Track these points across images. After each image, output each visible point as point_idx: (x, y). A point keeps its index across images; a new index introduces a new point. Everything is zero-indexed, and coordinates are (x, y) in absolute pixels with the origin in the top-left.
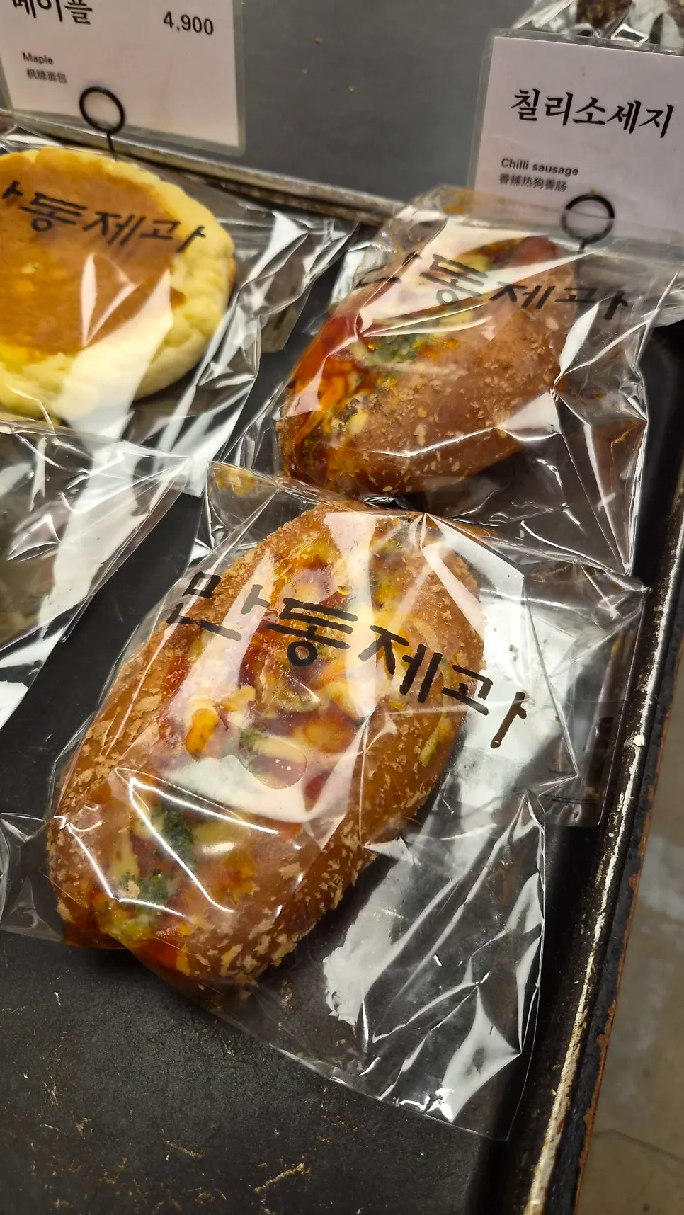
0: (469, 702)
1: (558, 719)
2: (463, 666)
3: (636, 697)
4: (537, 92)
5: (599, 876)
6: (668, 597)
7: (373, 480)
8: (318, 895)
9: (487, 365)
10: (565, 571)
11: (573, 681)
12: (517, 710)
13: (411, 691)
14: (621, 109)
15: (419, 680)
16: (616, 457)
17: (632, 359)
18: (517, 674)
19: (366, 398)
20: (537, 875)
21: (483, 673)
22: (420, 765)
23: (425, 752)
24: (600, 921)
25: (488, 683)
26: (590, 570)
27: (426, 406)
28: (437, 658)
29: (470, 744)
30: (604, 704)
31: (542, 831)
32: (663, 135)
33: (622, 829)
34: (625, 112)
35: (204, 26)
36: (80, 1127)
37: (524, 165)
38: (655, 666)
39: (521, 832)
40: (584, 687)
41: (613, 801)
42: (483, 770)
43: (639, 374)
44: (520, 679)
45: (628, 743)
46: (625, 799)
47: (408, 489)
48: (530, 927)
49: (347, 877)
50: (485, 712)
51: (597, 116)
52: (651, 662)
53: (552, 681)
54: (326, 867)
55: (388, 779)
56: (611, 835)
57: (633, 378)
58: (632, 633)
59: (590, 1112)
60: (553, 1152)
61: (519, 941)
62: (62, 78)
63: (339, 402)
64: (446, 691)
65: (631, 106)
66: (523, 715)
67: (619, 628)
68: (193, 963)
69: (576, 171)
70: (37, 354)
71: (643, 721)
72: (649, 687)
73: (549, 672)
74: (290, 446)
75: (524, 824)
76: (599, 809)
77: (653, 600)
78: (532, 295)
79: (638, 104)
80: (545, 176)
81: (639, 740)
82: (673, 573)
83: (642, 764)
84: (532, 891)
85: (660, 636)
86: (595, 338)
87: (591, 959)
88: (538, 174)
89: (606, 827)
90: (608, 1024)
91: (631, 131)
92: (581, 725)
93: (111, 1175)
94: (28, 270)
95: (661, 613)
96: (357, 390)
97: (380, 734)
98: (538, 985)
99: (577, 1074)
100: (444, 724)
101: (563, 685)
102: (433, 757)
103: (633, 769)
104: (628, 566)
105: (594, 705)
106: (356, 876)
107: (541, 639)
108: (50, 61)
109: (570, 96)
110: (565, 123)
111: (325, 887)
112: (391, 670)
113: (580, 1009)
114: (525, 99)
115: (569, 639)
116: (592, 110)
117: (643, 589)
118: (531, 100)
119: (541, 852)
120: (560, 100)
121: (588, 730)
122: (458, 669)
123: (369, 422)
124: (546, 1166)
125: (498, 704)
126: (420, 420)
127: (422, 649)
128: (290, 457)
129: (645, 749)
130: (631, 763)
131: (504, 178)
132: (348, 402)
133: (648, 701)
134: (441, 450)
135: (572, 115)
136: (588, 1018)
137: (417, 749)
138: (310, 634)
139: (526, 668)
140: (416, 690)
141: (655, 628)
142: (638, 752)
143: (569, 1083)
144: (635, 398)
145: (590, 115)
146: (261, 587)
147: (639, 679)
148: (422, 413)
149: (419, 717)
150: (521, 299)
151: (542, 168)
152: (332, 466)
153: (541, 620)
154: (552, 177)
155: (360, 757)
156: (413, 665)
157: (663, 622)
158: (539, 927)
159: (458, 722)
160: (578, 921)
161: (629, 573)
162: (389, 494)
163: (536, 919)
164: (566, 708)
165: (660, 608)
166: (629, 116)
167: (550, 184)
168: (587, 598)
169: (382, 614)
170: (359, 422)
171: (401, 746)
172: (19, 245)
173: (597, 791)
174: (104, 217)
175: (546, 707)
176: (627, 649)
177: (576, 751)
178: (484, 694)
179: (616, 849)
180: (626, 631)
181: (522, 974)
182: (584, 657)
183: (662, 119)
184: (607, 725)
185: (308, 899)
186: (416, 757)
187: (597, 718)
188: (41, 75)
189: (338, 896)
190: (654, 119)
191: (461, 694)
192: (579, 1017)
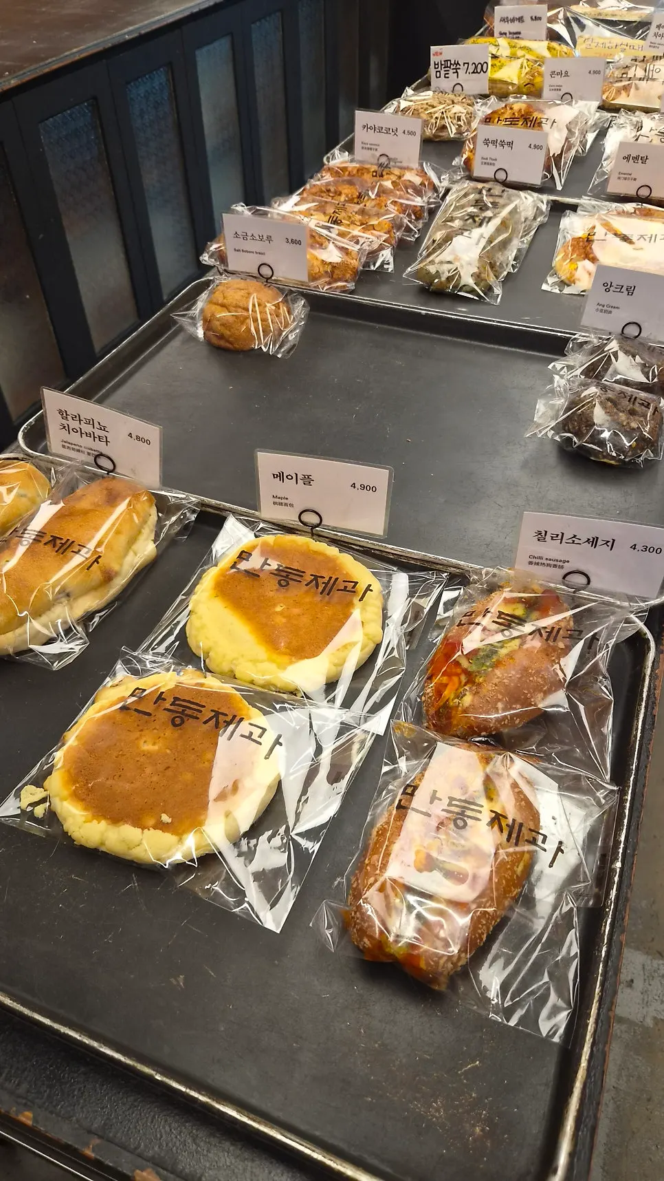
0: (536, 845)
1: (579, 854)
2: (532, 828)
3: (617, 843)
4: (546, 532)
5: (603, 928)
6: (630, 792)
7: (476, 730)
8: (477, 935)
9: (530, 671)
10: (577, 778)
11: (586, 834)
12: (559, 850)
13: (511, 840)
14: (589, 539)
15: (514, 835)
16: (598, 721)
17: (603, 668)
18: (558, 831)
19: (470, 688)
20: (574, 930)
21: (541, 831)
22: (517, 876)
23: (519, 869)
24: (604, 949)
25: (545, 837)
26: (588, 778)
27: (501, 693)
28: (521, 825)
29: (537, 868)
30: (600, 847)
31: (575, 909)
32: (611, 549)
33: (612, 907)
34: (591, 540)
35: (374, 489)
36: (377, 1045)
37: (541, 558)
38: (625, 827)
39: (565, 909)
40: (591, 837)
41: (608, 894)
42: (544, 880)
43: (607, 675)
44: (559, 834)
45: (613, 866)
46: (613, 893)
47: (494, 733)
48: (572, 954)
49: (488, 928)
50: (545, 850)
51: (577, 541)
52: (623, 825)
53: (575, 835)
54: (480, 922)
55: (504, 882)
56: (607, 910)
57: (604, 677)
58: (613, 810)
59: (607, 1046)
60: (590, 1046)
61: (567, 961)
62: (291, 505)
63: (457, 690)
64: (527, 841)
65: (594, 539)
66: (563, 852)
67: (607, 807)
68: (428, 964)
69: (568, 562)
70: (293, 659)
71: (620, 855)
72: (623, 838)
73: (573, 831)
74: (432, 711)
75: (567, 905)
76: (601, 900)
77: (622, 793)
78: (550, 633)
79: (597, 538)
80: (552, 562)
81: (618, 864)
82: (632, 779)
83: (620, 876)
84: (573, 937)
85: (627, 812)
86: (582, 660)
87: (601, 965)
88: (548, 562)
89: (605, 907)
90: (614, 1006)
91: (595, 547)
92: (591, 858)
93: (394, 1066)
94: (278, 609)
95: (627, 800)
96: (465, 685)
97: (499, 860)
98: (578, 980)
99: (598, 1014)
100: (526, 856)
101: (580, 837)
102: (522, 872)
103: (616, 879)
104: (608, 777)
105: (597, 847)
106: (492, 928)
107: (567, 814)
108: (287, 499)
109: (563, 534)
110: (561, 543)
111: (480, 931)
112: (501, 830)
113: (597, 987)
114: (540, 534)
115: (582, 813)
116: (574, 539)
117: (615, 788)
118: (543, 534)
119: (575, 919)
120: (558, 535)
121: (595, 860)
122: (530, 830)
123: (473, 701)
124: (587, 1051)
125: (551, 846)
126: (500, 700)
127: (514, 820)
128: (433, 716)
129: (622, 869)
130: (615, 876)
131: (531, 563)
132: (462, 690)
133: (622, 845)
134: (510, 715)
135: (563, 541)
136: (602, 991)
137: (515, 868)
138: (462, 814)
139: (562, 828)
140: (513, 840)
141: (624, 808)
142: (618, 871)
143: (595, 1017)
144: (605, 687)
145: (574, 541)
146: (436, 791)
147: (617, 834)
148: (500, 697)
149: (515, 853)
150: (545, 635)
151: (550, 560)
152: (455, 722)
153: (567, 803)
154: (555, 564)
155: (492, 871)
156: (511, 828)
157: (628, 805)
158: (577, 953)
159: (532, 854)
160: (595, 950)
161: (609, 781)
162: (484, 737)
163: (575, 949)
164: (583, 849)
165: (626, 797)
166: (594, 542)
167: (555, 566)
168: (588, 792)
169: (493, 804)
170: (468, 700)
171: (509, 866)
172: (271, 594)
173: (600, 890)
174: (316, 578)
175: (573, 849)
176: (612, 818)
177: (589, 870)
178: (544, 842)
179: (610, 916)
180: (611, 808)
181: (571, 975)
182: (590, 822)
183: (610, 544)
184: (603, 857)
185: (473, 937)
186: (514, 872)
187: (598, 855)
188: (281, 504)
189: (484, 937)
190: (606, 543)
191: (533, 842)
192: (597, 990)
